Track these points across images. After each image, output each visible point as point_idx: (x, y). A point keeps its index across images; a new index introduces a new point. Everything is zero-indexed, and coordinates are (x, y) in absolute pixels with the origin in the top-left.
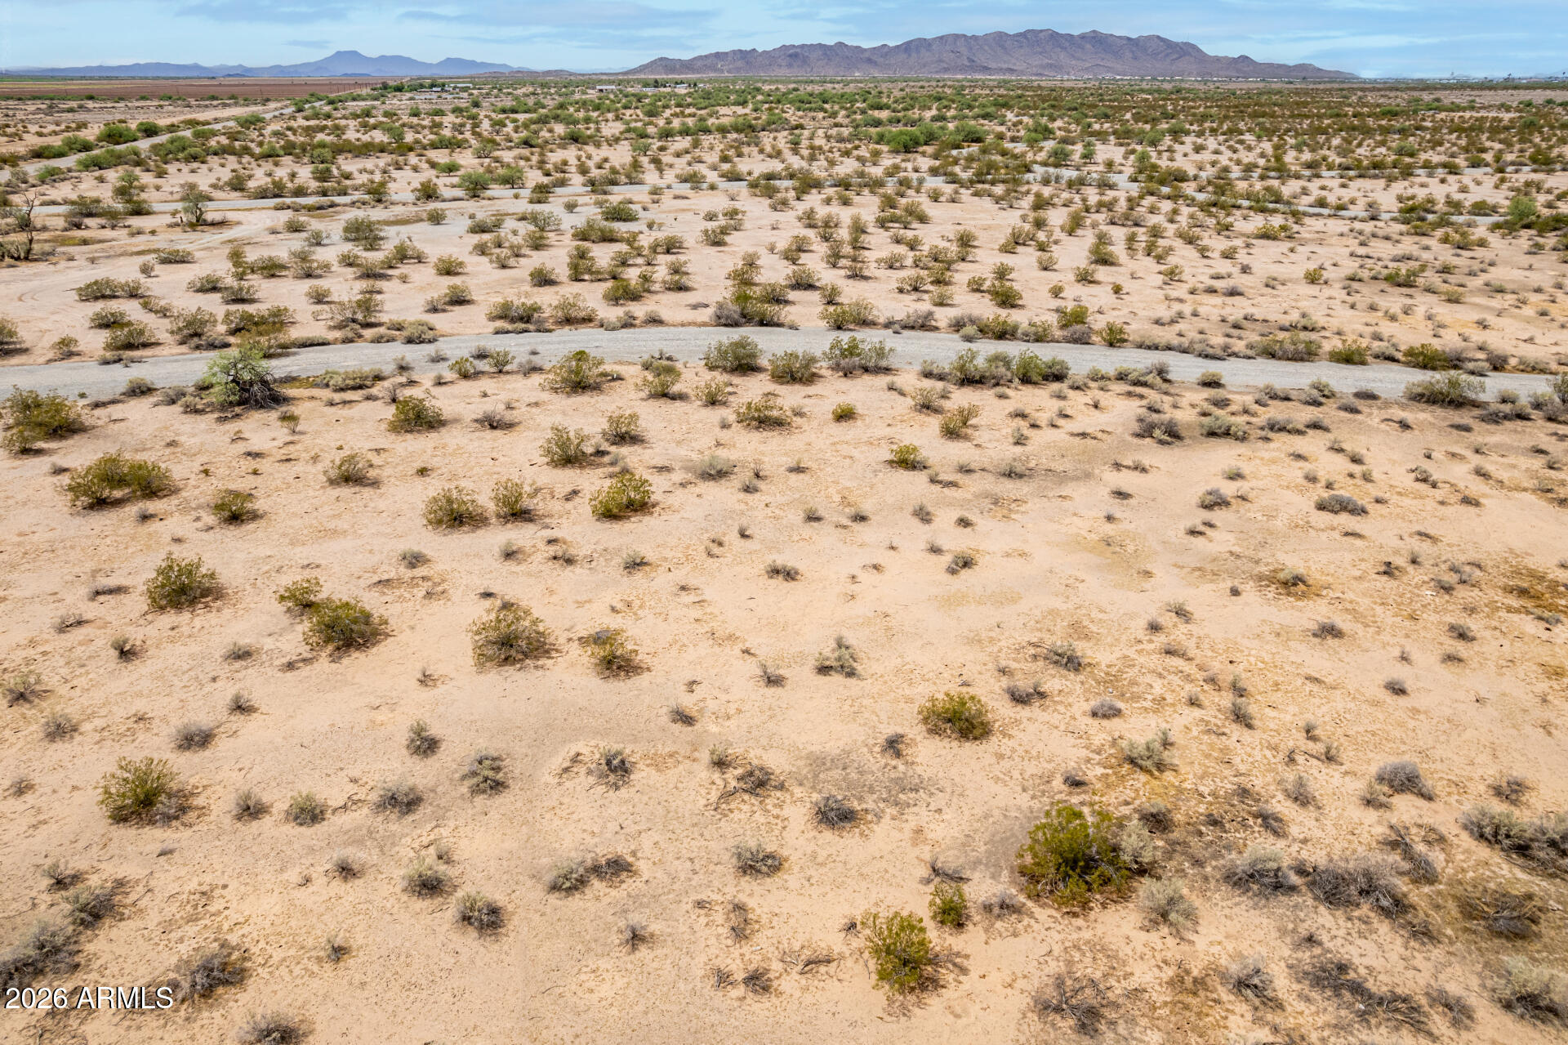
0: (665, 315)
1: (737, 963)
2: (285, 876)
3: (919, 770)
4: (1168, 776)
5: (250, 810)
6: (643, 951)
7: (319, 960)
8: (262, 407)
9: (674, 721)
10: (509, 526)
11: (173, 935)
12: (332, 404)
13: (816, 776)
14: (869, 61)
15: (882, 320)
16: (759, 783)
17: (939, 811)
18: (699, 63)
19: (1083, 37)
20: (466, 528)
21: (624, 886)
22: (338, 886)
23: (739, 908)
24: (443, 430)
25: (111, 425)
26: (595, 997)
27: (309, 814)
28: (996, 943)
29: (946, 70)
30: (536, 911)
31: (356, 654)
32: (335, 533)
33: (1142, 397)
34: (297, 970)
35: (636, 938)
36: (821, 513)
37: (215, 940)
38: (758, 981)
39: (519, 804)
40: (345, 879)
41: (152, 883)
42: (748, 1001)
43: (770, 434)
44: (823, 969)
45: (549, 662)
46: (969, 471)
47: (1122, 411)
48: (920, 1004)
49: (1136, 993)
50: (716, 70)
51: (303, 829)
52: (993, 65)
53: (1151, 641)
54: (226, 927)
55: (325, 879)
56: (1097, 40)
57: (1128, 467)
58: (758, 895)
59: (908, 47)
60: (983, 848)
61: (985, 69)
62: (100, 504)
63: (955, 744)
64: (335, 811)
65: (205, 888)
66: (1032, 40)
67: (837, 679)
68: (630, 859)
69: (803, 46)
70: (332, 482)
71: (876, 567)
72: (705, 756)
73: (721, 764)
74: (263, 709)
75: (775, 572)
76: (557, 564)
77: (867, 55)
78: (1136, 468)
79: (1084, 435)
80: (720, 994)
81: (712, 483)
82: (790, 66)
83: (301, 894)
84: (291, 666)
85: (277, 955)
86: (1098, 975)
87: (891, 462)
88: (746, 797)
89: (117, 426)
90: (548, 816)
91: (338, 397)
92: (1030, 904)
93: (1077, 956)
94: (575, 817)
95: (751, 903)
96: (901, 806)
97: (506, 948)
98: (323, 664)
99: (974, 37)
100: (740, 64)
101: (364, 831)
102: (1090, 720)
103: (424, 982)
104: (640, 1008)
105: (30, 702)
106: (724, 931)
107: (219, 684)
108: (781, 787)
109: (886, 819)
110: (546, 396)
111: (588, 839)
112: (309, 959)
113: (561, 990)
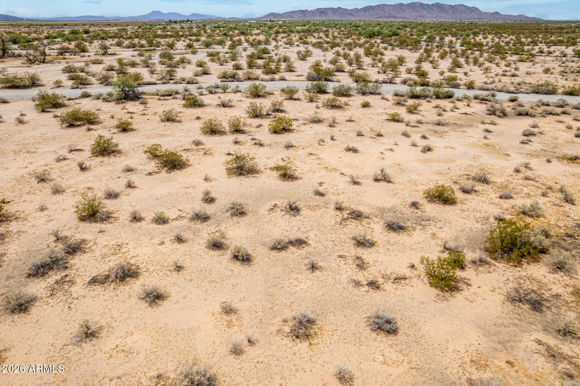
0: (287, 78)
1: (362, 277)
2: (153, 241)
3: (428, 214)
4: (541, 219)
5: (136, 218)
6: (317, 273)
7: (170, 270)
9: (316, 195)
10: (235, 135)
11: (106, 259)
12: (160, 100)
13: (382, 215)
14: (350, 14)
15: (374, 80)
16: (357, 216)
17: (441, 228)
18: (286, 15)
19: (433, 5)
20: (217, 135)
21: (304, 249)
22: (176, 245)
23: (359, 258)
24: (204, 108)
25: (75, 105)
26: (298, 289)
27: (161, 220)
28: (481, 275)
29: (380, 18)
30: (266, 257)
31: (177, 171)
32: (164, 135)
33: (486, 104)
34: (161, 274)
35: (313, 267)
36: (363, 133)
37: (125, 262)
38: (373, 285)
39: (252, 220)
40: (179, 243)
41: (97, 241)
42: (370, 292)
43: (337, 110)
44: (403, 282)
45: (258, 176)
46: (421, 123)
47: (479, 108)
48: (452, 296)
49: (557, 296)
50: (293, 17)
51: (159, 226)
52: (398, 16)
53: (516, 176)
54: (129, 257)
55: (171, 243)
56: (438, 6)
57: (488, 123)
58: (365, 253)
59: (365, 9)
60: (465, 241)
61: (395, 17)
62: (71, 126)
63: (441, 206)
64: (172, 220)
65: (119, 244)
66: (412, 6)
67: (383, 184)
68: (306, 240)
69: (325, 9)
70: (163, 121)
71: (391, 150)
72: (332, 206)
73: (339, 209)
74: (140, 187)
75: (349, 150)
76: (257, 146)
77: (349, 12)
78: (492, 124)
79: (466, 114)
80: (357, 289)
81: (315, 124)
82: (320, 16)
83: (161, 248)
84: (150, 174)
85: (151, 269)
86: (535, 289)
87: (388, 120)
88: (353, 220)
89: (78, 105)
90: (266, 224)
91: (162, 98)
92: (493, 261)
93: (522, 281)
94: (278, 225)
95: (363, 257)
96: (424, 226)
97: (254, 269)
98: (164, 173)
99: (390, 5)
100: (301, 15)
101: (186, 227)
102: (499, 200)
103: (218, 280)
104: (320, 293)
105: (46, 182)
106: (354, 266)
107: (120, 179)
108: (368, 217)
109: (418, 230)
110: (244, 99)
111: (285, 232)
112: (166, 270)
113: (282, 285)
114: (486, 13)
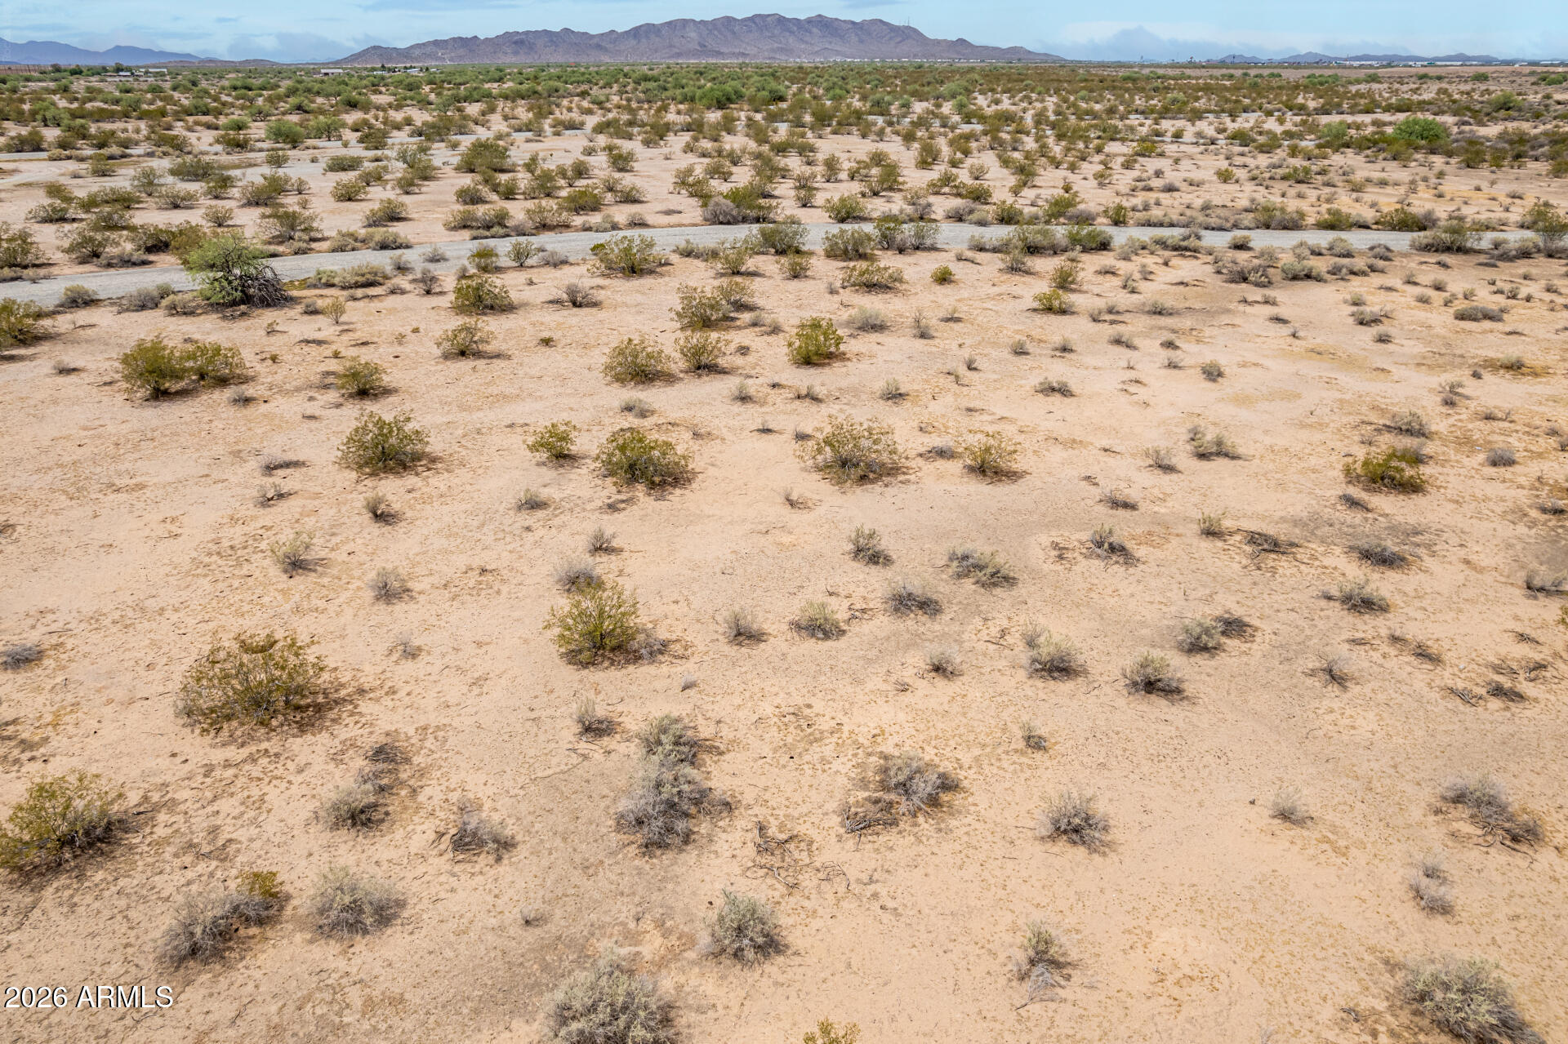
1: (1456, 679)
2: (870, 686)
5: (743, 635)
7: (1021, 752)
8: (268, 305)
9: (1114, 508)
10: (705, 378)
11: (806, 758)
13: (1313, 534)
14: (599, 47)
16: (1273, 544)
18: (417, 52)
19: (809, 21)
20: (657, 383)
21: (1258, 639)
22: (948, 686)
23: (1396, 639)
24: (520, 313)
25: (81, 332)
26: (1364, 732)
29: (679, 55)
31: (678, 491)
32: (507, 397)
34: (1007, 766)
35: (1334, 677)
36: (1027, 346)
37: (869, 754)
38: (1503, 692)
39: (1049, 590)
40: (951, 678)
41: (715, 716)
42: (1516, 709)
44: (1547, 674)
45: (911, 477)
50: (438, 59)
51: (829, 644)
52: (724, 50)
54: (864, 741)
55: (925, 682)
56: (822, 24)
59: (636, 33)
61: (719, 54)
62: (161, 394)
64: (848, 622)
65: (788, 710)
66: (760, 24)
68: (1235, 617)
69: (527, 33)
70: (446, 356)
72: (1188, 531)
73: (1211, 534)
74: (626, 547)
75: (1051, 389)
76: (806, 402)
77: (595, 41)
80: (1480, 709)
81: (878, 334)
82: (516, 53)
84: (612, 508)
85: (965, 758)
88: (1275, 556)
89: (89, 331)
90: (1093, 595)
91: (359, 292)
94: (1124, 593)
95: (1401, 634)
97: (1212, 708)
98: (651, 503)
99: (702, 22)
100: (461, 52)
101: (907, 635)
103: (1167, 751)
104: (1420, 732)
105: (315, 571)
106: (1410, 658)
107: (539, 533)
108: (1295, 545)
110: (603, 281)
111: (1165, 609)
112: (1007, 753)
113: (1321, 733)
114: (938, 42)
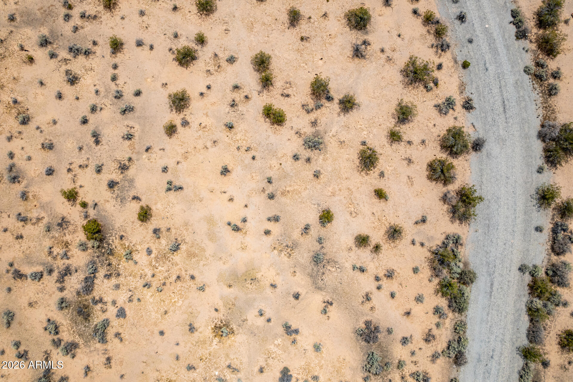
1: (75, 166)
3: (128, 203)
4: (124, 260)
5: (116, 66)
9: (147, 147)
13: (126, 180)
16: (123, 168)
17: (115, 207)
22: (94, 92)
23: (87, 166)
26: (68, 144)
28: (78, 213)
35: (81, 149)
38: (69, 170)
39: (117, 119)
44: (72, 181)
58: (91, 170)
60: (103, 214)
63: (138, 213)
64: (115, 83)
65: (93, 68)
68: (100, 144)
73: (130, 159)
74: (153, 52)
83: (92, 86)
85: (78, 89)
86: (69, 229)
88: (118, 166)
92: (87, 220)
93: (74, 226)
94: (113, 131)
95: (89, 168)
98: (172, 57)
104: (65, 151)
106: (81, 164)
108: (122, 173)
109: (112, 195)
111: (107, 135)
